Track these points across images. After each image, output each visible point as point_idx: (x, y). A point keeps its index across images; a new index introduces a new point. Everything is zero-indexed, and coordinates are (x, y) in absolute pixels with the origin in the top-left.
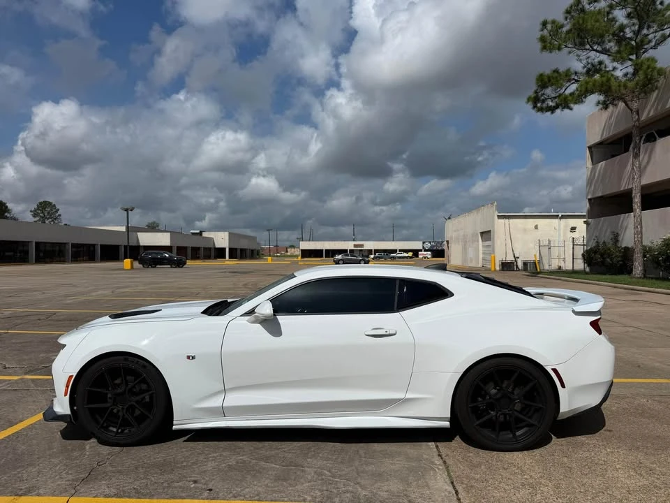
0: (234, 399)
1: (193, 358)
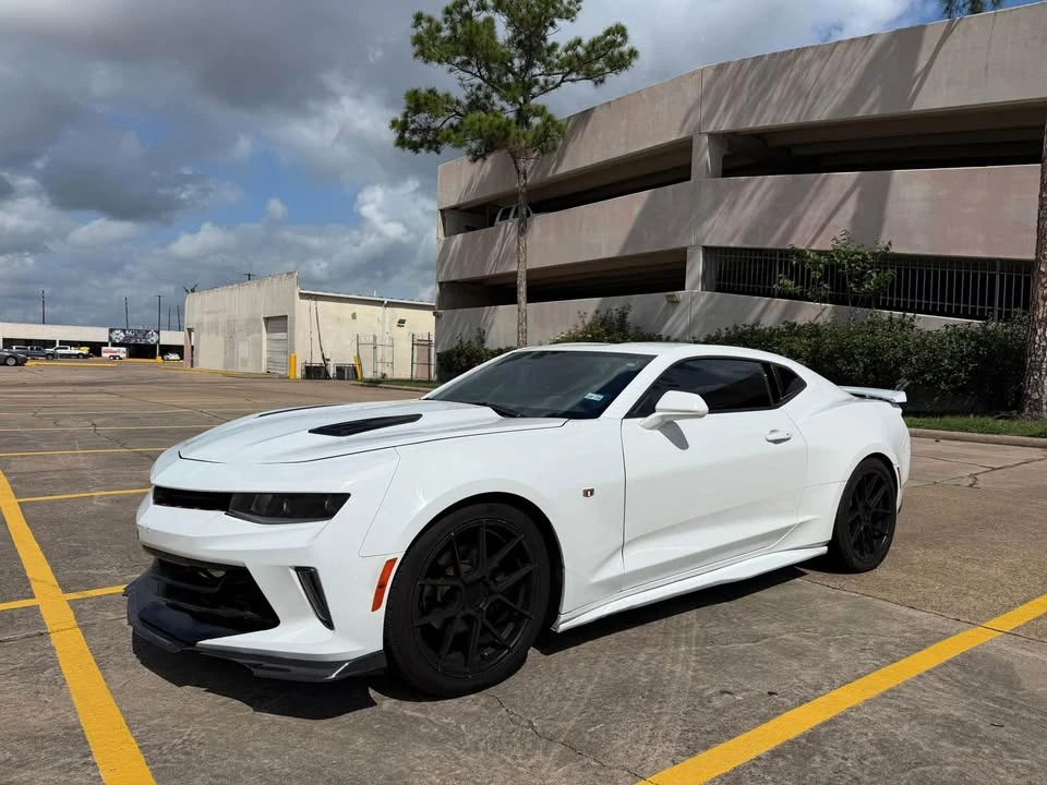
0: (639, 557)
1: (592, 491)
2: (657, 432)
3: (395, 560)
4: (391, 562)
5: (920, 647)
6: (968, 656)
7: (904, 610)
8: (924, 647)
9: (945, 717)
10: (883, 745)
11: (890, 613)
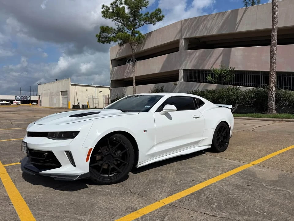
0: (159, 148)
1: (146, 131)
2: (164, 116)
3: (92, 149)
4: (91, 149)
5: (233, 169)
6: (245, 170)
7: (230, 161)
8: (234, 169)
9: (236, 184)
10: (219, 191)
11: (226, 161)
